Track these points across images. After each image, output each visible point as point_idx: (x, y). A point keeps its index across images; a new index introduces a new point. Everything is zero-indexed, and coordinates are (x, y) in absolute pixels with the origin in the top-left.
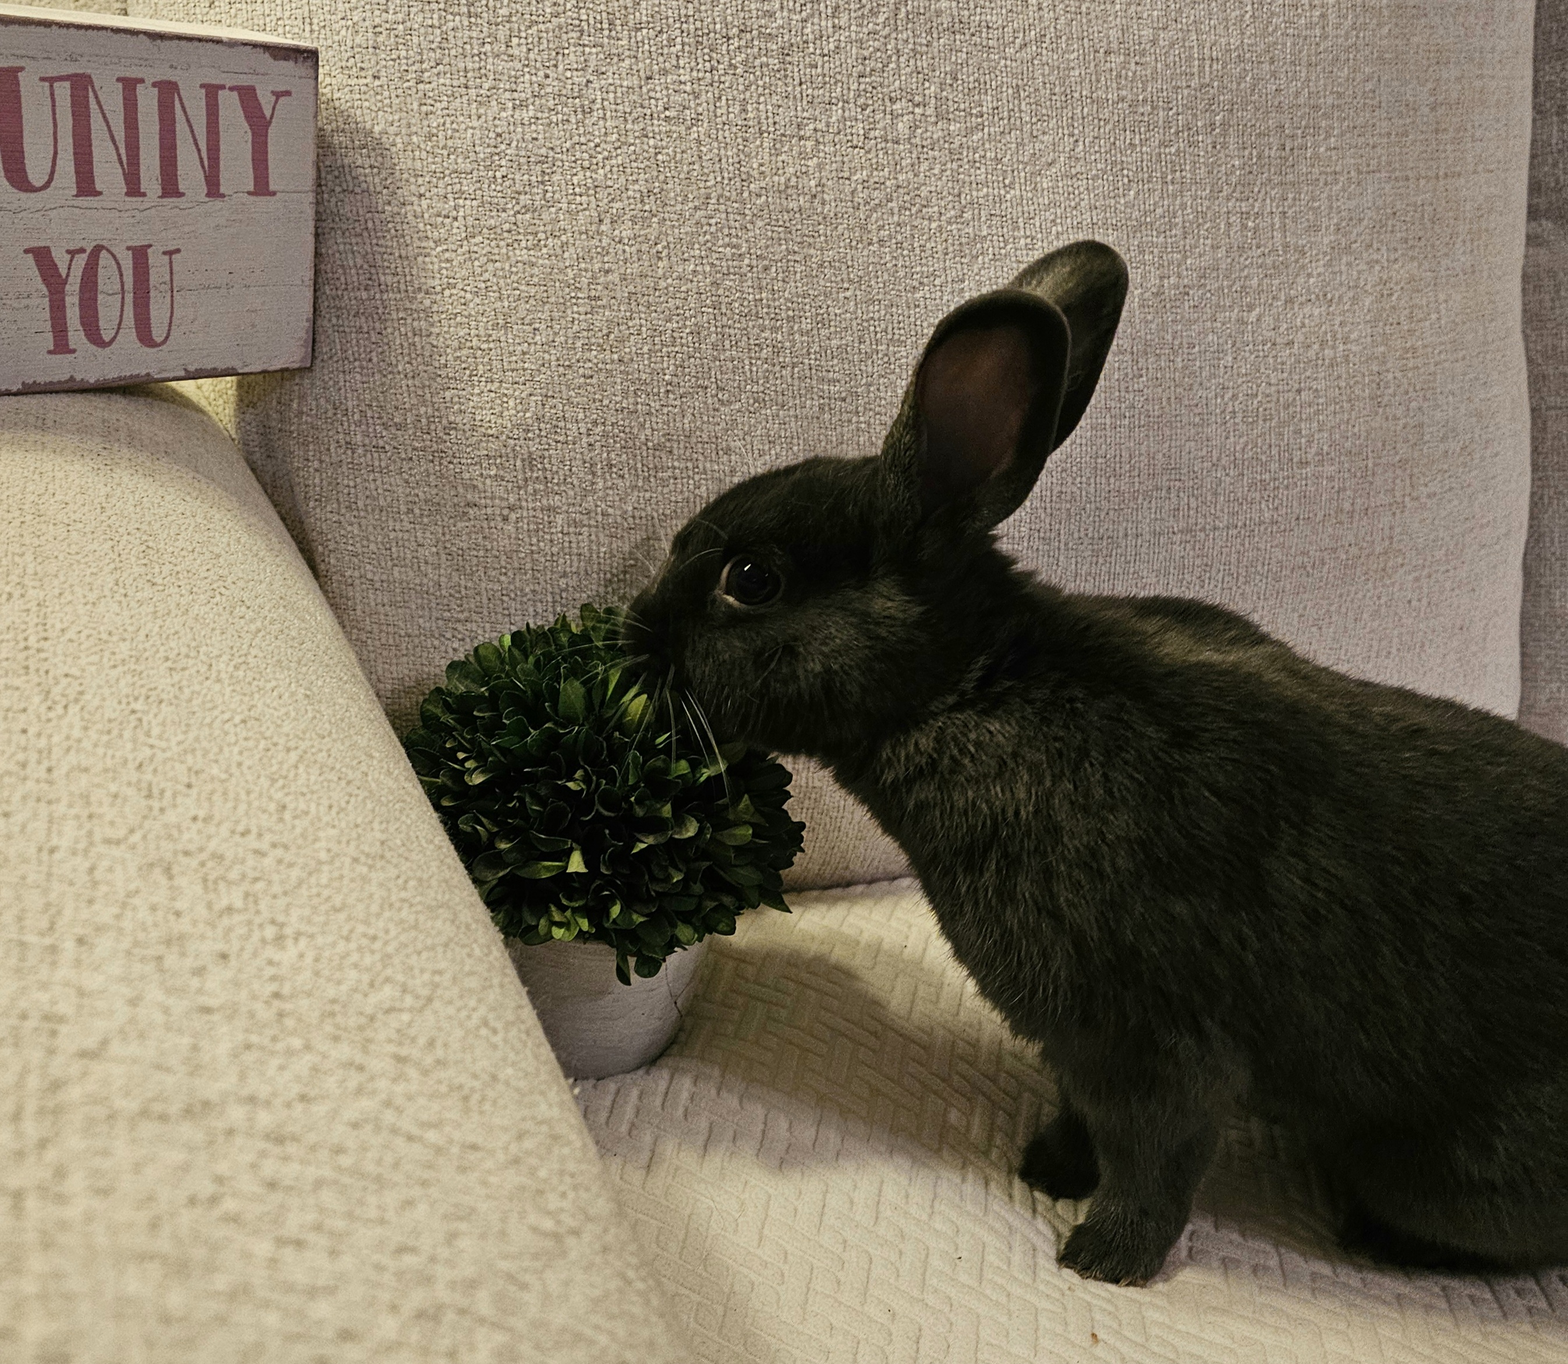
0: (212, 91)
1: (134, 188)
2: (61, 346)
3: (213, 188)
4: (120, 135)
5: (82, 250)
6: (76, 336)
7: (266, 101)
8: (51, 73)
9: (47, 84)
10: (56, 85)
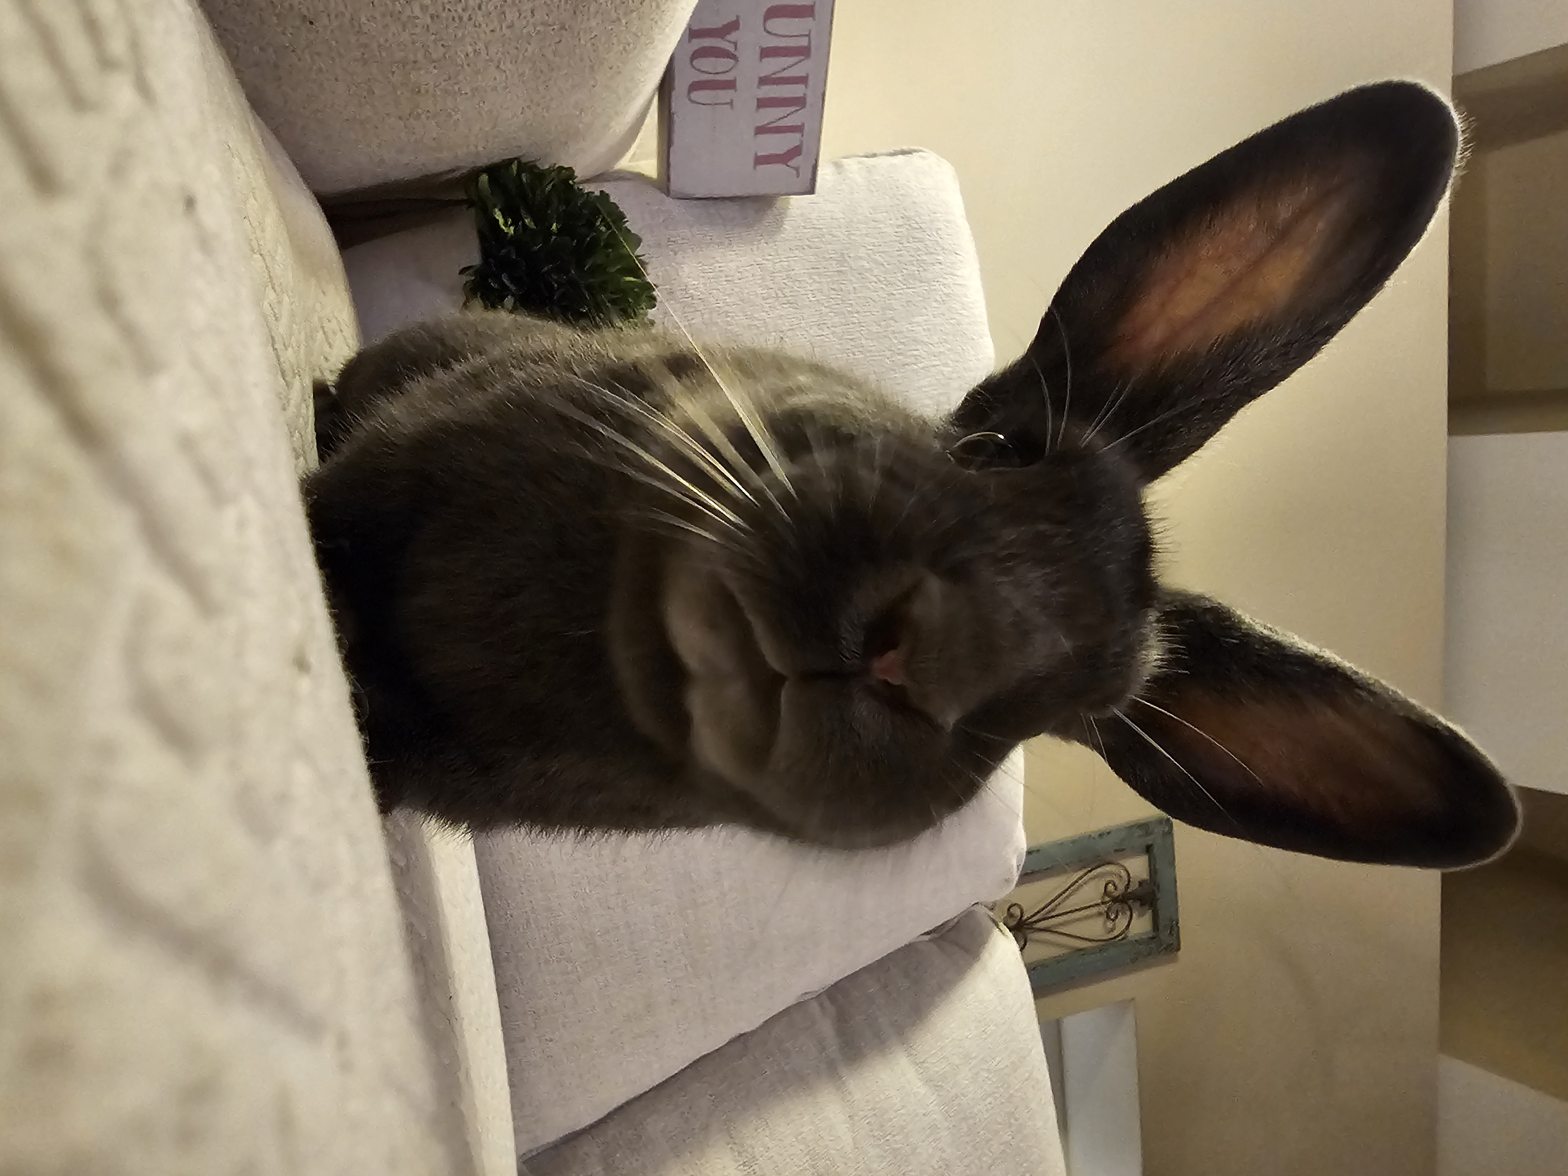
0: (801, 129)
1: (764, 81)
3: (761, 130)
4: (786, 74)
5: (736, 47)
6: (697, 44)
7: (795, 162)
8: (812, 35)
9: (807, 33)
10: (807, 38)
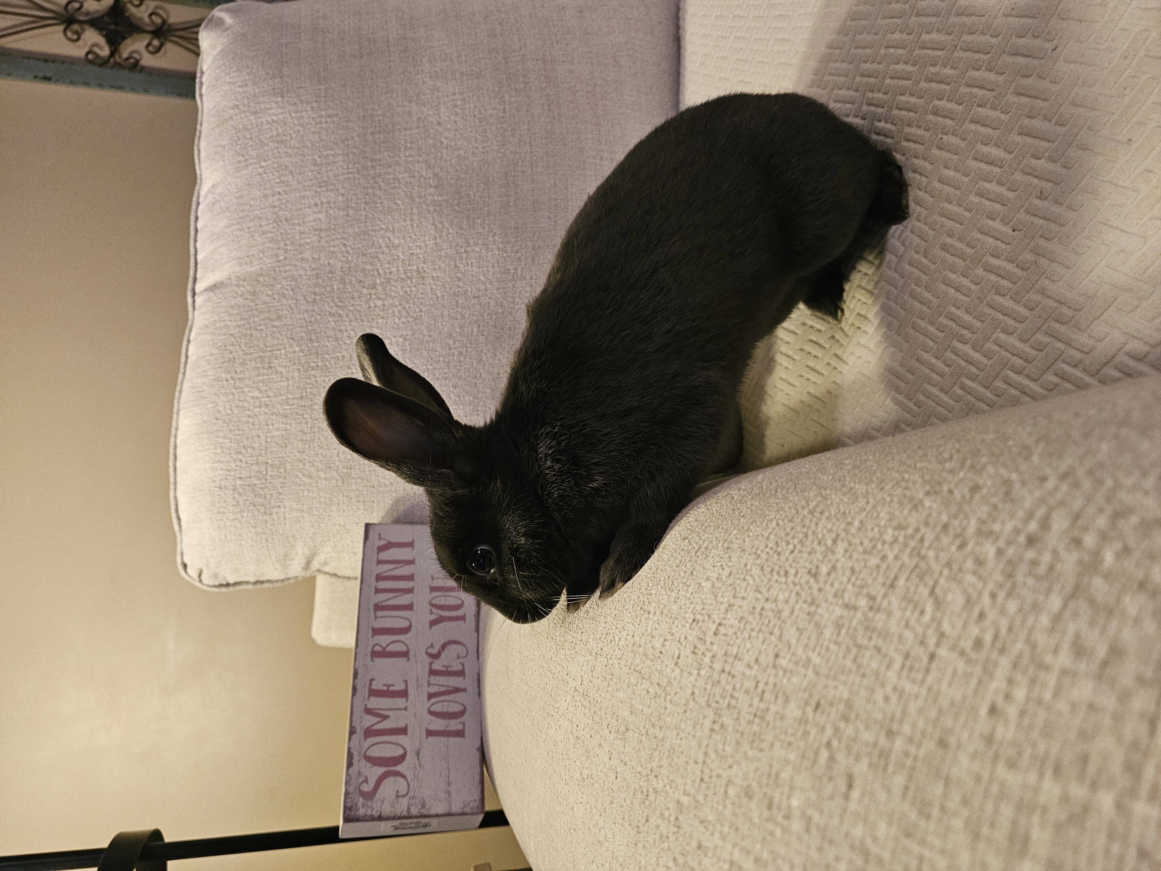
0: (379, 562)
1: (411, 591)
2: (463, 618)
3: (411, 562)
4: (392, 595)
5: (431, 611)
6: (459, 613)
7: (382, 543)
8: (374, 617)
10: (377, 616)
